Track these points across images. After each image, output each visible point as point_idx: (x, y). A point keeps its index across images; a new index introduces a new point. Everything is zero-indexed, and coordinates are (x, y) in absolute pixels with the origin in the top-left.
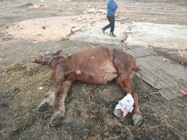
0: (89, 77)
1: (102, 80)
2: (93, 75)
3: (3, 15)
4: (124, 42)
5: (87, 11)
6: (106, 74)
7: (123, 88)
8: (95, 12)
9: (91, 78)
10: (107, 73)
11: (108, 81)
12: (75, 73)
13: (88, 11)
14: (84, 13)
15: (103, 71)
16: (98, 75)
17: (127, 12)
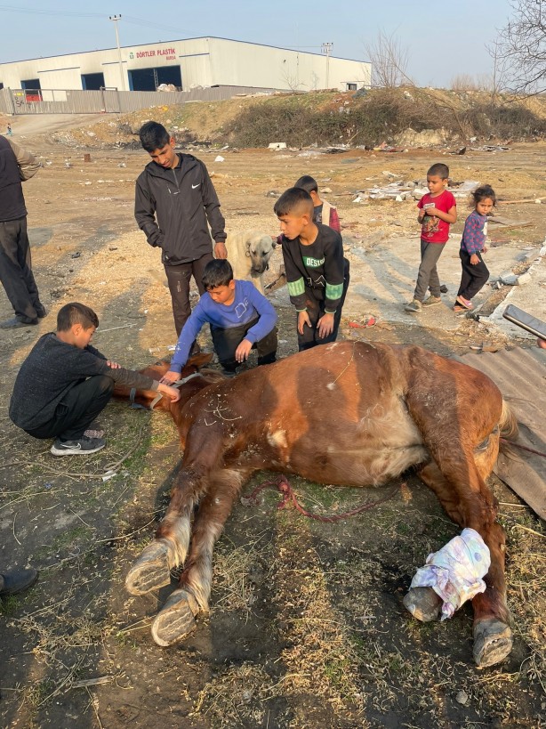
0: (317, 459)
1: (363, 473)
2: (331, 450)
3: (76, 212)
4: (477, 319)
5: (367, 196)
6: (379, 448)
7: (448, 506)
8: (399, 199)
9: (324, 462)
10: (385, 446)
11: (389, 476)
12: (266, 440)
13: (373, 196)
14: (357, 200)
15: (370, 436)
16: (350, 452)
17: (538, 196)
